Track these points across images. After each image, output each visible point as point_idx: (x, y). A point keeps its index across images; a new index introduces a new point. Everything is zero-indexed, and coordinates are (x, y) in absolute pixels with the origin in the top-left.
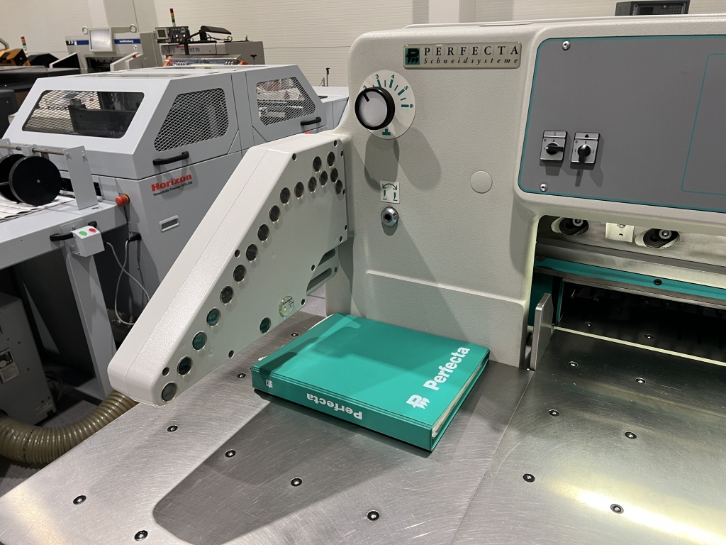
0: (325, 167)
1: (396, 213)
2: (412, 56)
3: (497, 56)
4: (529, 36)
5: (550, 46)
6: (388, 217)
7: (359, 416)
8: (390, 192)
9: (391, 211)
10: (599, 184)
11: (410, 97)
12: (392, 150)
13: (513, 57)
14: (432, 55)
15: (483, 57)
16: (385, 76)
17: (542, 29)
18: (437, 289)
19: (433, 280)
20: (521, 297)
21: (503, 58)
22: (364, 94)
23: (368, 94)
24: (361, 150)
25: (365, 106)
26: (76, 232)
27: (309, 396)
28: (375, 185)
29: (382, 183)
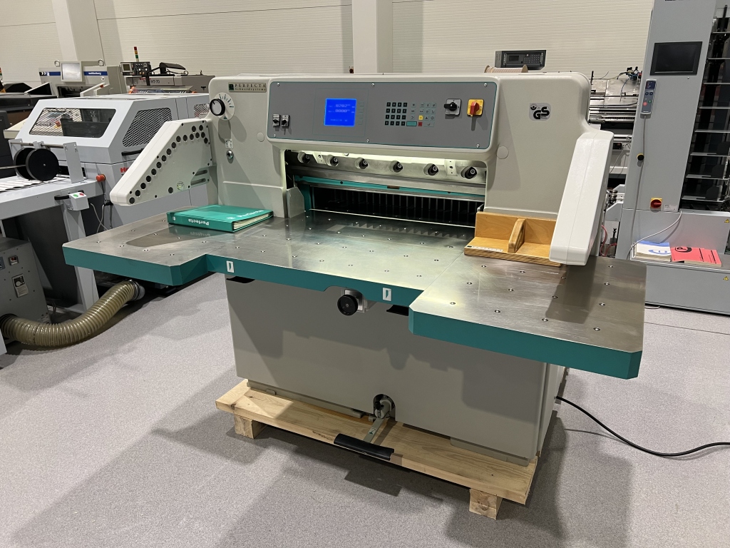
0: (198, 130)
1: (232, 154)
2: (231, 87)
3: (259, 88)
4: (268, 80)
5: (274, 83)
6: (229, 154)
7: (208, 224)
8: (229, 143)
9: (230, 152)
10: (291, 133)
11: (232, 103)
12: (228, 126)
13: (264, 88)
14: (238, 87)
15: (255, 88)
16: (223, 95)
17: (270, 78)
18: (251, 186)
19: (250, 183)
20: (281, 185)
21: (261, 88)
22: (213, 101)
23: (215, 102)
24: (216, 126)
25: (214, 106)
26: (71, 195)
27: (189, 220)
28: (223, 141)
29: (226, 140)
